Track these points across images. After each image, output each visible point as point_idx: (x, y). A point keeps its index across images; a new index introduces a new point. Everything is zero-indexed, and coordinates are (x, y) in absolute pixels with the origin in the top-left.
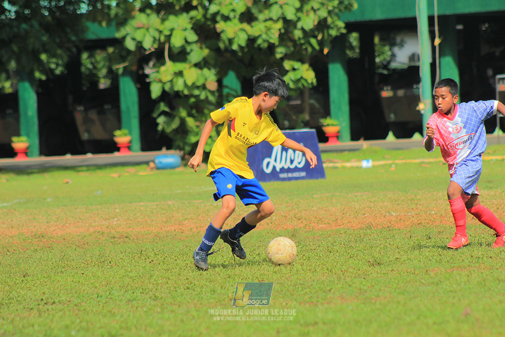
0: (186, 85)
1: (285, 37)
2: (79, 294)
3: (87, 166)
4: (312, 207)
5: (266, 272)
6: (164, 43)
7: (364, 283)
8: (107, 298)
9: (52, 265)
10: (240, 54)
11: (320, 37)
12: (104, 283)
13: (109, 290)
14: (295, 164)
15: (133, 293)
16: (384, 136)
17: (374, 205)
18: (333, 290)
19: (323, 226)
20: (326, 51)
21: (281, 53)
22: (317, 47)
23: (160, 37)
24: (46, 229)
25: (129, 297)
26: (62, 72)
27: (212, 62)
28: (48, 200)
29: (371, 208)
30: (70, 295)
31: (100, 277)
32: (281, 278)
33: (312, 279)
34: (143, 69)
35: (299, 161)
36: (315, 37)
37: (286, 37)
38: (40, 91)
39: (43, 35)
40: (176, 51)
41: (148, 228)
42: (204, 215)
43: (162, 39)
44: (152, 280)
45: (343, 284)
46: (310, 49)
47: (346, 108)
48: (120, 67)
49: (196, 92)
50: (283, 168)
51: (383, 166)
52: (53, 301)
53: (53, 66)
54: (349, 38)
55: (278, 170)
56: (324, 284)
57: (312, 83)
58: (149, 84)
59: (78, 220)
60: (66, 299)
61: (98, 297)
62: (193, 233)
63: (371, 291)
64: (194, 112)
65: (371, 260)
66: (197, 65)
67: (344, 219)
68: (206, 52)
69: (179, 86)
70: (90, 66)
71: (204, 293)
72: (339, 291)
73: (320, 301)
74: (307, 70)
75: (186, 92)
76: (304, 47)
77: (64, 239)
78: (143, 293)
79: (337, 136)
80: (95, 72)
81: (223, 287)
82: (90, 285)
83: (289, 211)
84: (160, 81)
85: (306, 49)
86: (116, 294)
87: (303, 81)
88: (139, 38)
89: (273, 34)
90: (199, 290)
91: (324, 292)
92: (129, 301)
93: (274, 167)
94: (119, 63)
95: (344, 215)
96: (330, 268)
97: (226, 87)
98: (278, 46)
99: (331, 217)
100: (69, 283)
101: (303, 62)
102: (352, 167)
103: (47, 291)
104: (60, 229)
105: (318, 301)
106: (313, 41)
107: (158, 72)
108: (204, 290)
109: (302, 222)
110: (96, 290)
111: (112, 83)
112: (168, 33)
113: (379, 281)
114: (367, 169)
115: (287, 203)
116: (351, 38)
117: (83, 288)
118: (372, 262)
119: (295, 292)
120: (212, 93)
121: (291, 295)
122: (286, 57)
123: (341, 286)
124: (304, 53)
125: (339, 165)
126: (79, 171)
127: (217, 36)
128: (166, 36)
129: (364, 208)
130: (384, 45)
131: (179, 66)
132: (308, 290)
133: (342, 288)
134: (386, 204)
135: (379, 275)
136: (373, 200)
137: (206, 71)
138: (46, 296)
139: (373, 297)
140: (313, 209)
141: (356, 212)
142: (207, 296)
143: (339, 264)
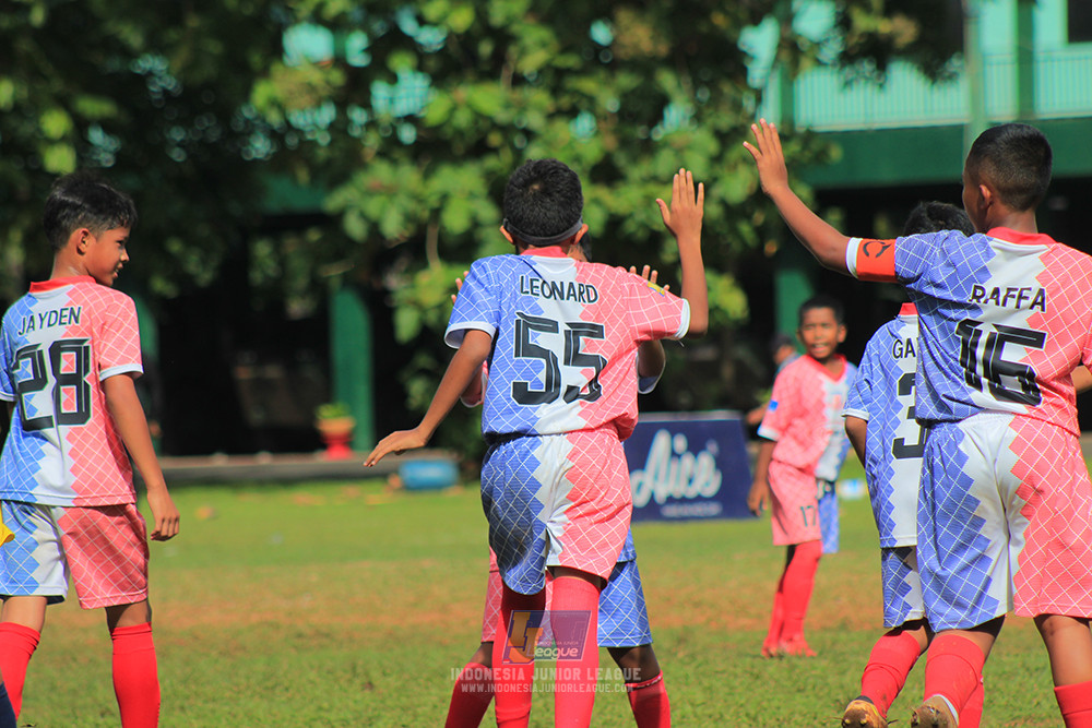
6: (428, 224)
11: (759, 219)
14: (697, 487)
20: (770, 249)
22: (751, 240)
26: (213, 281)
28: (170, 554)
34: (382, 277)
35: (706, 481)
36: (749, 218)
39: (173, 200)
40: (452, 242)
43: (425, 215)
46: (737, 246)
50: (672, 495)
53: (193, 268)
55: (660, 500)
58: (392, 311)
74: (729, 290)
76: (724, 241)
80: (282, 284)
84: (417, 305)
85: (728, 245)
87: (719, 315)
88: (372, 213)
93: (652, 495)
94: (332, 265)
99: (765, 603)
101: (722, 272)
106: (745, 229)
107: (411, 285)
109: (703, 614)
111: (316, 308)
112: (433, 201)
114: (853, 502)
124: (724, 253)
128: (431, 210)
129: (837, 586)
136: (857, 570)
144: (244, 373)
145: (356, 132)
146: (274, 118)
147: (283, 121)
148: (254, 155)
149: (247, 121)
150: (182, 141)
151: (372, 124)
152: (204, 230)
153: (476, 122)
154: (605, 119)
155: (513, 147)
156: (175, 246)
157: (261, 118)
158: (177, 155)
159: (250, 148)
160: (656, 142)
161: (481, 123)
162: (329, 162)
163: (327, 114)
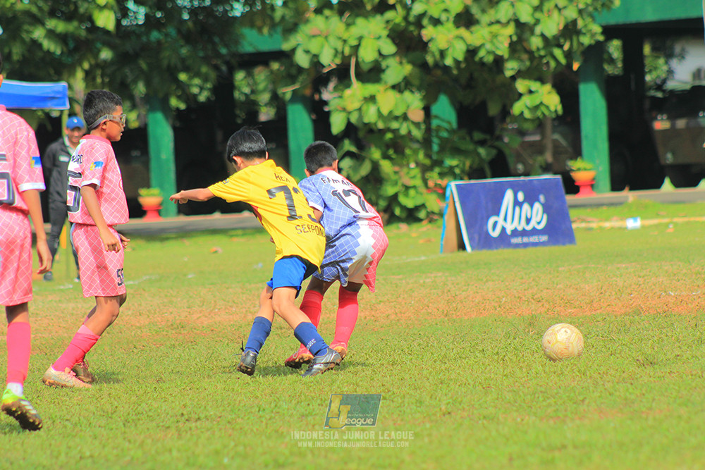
0: (380, 115)
1: (517, 46)
2: (233, 406)
3: (243, 229)
4: (557, 284)
5: (492, 376)
6: (350, 57)
7: (631, 390)
8: (272, 412)
9: (195, 366)
10: (455, 72)
11: (566, 47)
12: (267, 391)
13: (275, 401)
14: (533, 224)
15: (309, 405)
16: (657, 185)
17: (645, 280)
18: (587, 401)
19: (573, 310)
20: (576, 66)
21: (512, 69)
22: (563, 61)
23: (343, 48)
24: (186, 317)
25: (303, 410)
26: (208, 99)
27: (416, 82)
28: (190, 276)
29: (640, 285)
30: (221, 409)
31: (263, 383)
32: (514, 384)
33: (558, 385)
34: (320, 93)
35: (539, 219)
36: (560, 46)
37: (519, 47)
38: (178, 124)
39: (182, 46)
40: (365, 68)
41: (328, 315)
42: (406, 296)
43: (347, 51)
44: (334, 387)
45: (601, 391)
46: (553, 64)
47: (604, 146)
48: (287, 92)
49: (395, 125)
50: (516, 229)
51: (657, 226)
52: (197, 417)
53: (195, 90)
54: (608, 47)
55: (509, 232)
56: (575, 392)
57: (556, 111)
58: (328, 114)
59: (230, 304)
60: (215, 414)
61: (259, 411)
62: (391, 321)
63: (641, 401)
64: (391, 152)
65: (640, 359)
66: (396, 87)
67: (602, 300)
68: (408, 68)
69: (371, 116)
70: (247, 90)
71: (406, 405)
72: (595, 402)
73: (569, 415)
74: (549, 93)
75: (381, 125)
76: (545, 61)
77: (212, 330)
78: (322, 405)
79: (592, 185)
80: (253, 97)
81: (434, 397)
82: (249, 395)
83: (525, 290)
84: (344, 110)
85: (548, 63)
86: (285, 406)
87: (543, 109)
88: (314, 50)
89: (501, 43)
90: (400, 401)
91: (575, 403)
92: (303, 416)
93: (504, 229)
94: (287, 85)
95: (602, 295)
96: (583, 369)
97: (436, 117)
98: (507, 60)
99: (583, 298)
100: (219, 392)
101: (542, 81)
102: (612, 228)
103: (188, 403)
104: (206, 316)
105: (566, 416)
106: (558, 53)
107: (341, 97)
108: (406, 400)
109: (543, 305)
110: (256, 401)
111: (277, 113)
112: (355, 43)
113: (652, 388)
114: (635, 230)
115: (522, 278)
116: (611, 47)
117: (239, 399)
118: (642, 362)
119: (535, 403)
120: (417, 125)
121: (529, 407)
122: (520, 74)
123: (599, 394)
124: (545, 68)
125: (594, 225)
126: (232, 236)
127: (423, 46)
128: (351, 47)
129: (631, 285)
130: (658, 57)
131: (371, 89)
132: (552, 401)
133: (600, 397)
134: (661, 280)
135: (652, 379)
136: (642, 275)
137: (407, 94)
138: (188, 409)
139: (644, 409)
140: (558, 287)
141: (619, 290)
142: (411, 409)
143: (595, 365)
148: (235, 13)
156: (183, 77)
159: (232, 9)
162: (283, 19)
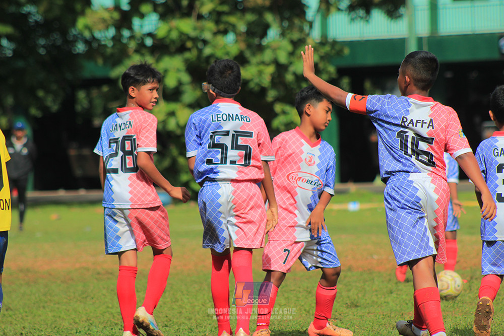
0: (178, 125)
16: (371, 180)
21: (272, 96)
26: (59, 110)
38: (37, 128)
39: (40, 72)
40: (169, 92)
53: (49, 104)
66: (190, 106)
68: (199, 93)
69: (172, 126)
75: (178, 132)
89: (265, 79)
98: (269, 90)
102: (339, 211)
122: (278, 99)
131: (173, 106)
144: (73, 152)
145: (125, 41)
146: (87, 34)
147: (91, 35)
148: (77, 51)
149: (74, 36)
150: (44, 45)
151: (132, 37)
152: (54, 87)
153: (180, 36)
154: (240, 35)
155: (197, 48)
156: (41, 94)
157: (81, 34)
158: (42, 51)
159: (76, 48)
160: (264, 46)
161: (183, 37)
162: (112, 55)
163: (112, 32)
